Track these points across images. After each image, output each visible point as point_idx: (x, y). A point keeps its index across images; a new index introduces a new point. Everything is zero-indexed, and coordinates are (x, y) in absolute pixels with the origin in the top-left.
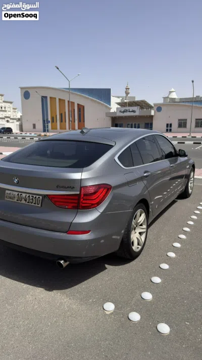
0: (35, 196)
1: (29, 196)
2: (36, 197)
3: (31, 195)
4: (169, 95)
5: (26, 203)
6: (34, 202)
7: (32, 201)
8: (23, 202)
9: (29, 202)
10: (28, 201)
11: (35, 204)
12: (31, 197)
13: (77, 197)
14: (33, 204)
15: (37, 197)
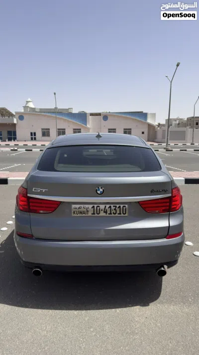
0: (118, 206)
1: (110, 207)
2: (120, 207)
3: (112, 206)
4: (26, 104)
5: (108, 215)
6: (118, 212)
7: (115, 212)
8: (102, 214)
9: (111, 214)
10: (109, 212)
11: (120, 214)
12: (113, 208)
13: (168, 200)
14: (117, 215)
15: (122, 206)
